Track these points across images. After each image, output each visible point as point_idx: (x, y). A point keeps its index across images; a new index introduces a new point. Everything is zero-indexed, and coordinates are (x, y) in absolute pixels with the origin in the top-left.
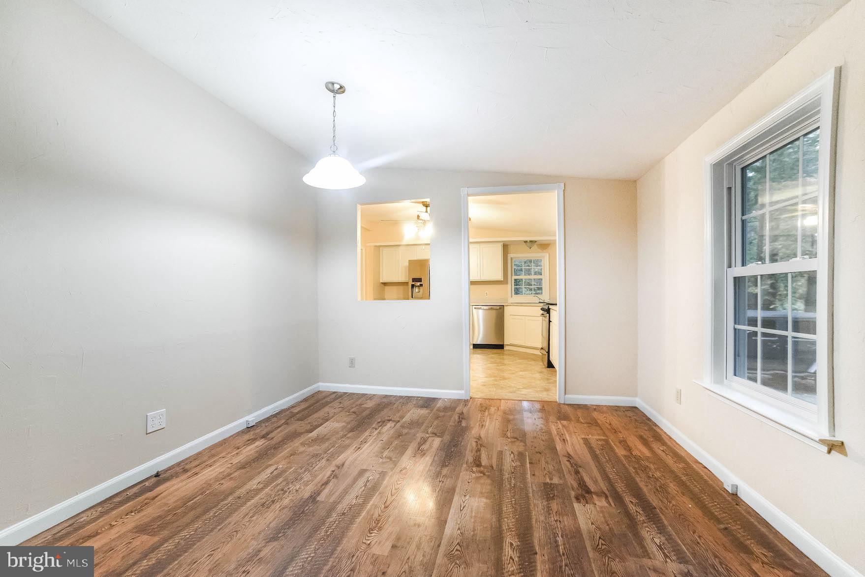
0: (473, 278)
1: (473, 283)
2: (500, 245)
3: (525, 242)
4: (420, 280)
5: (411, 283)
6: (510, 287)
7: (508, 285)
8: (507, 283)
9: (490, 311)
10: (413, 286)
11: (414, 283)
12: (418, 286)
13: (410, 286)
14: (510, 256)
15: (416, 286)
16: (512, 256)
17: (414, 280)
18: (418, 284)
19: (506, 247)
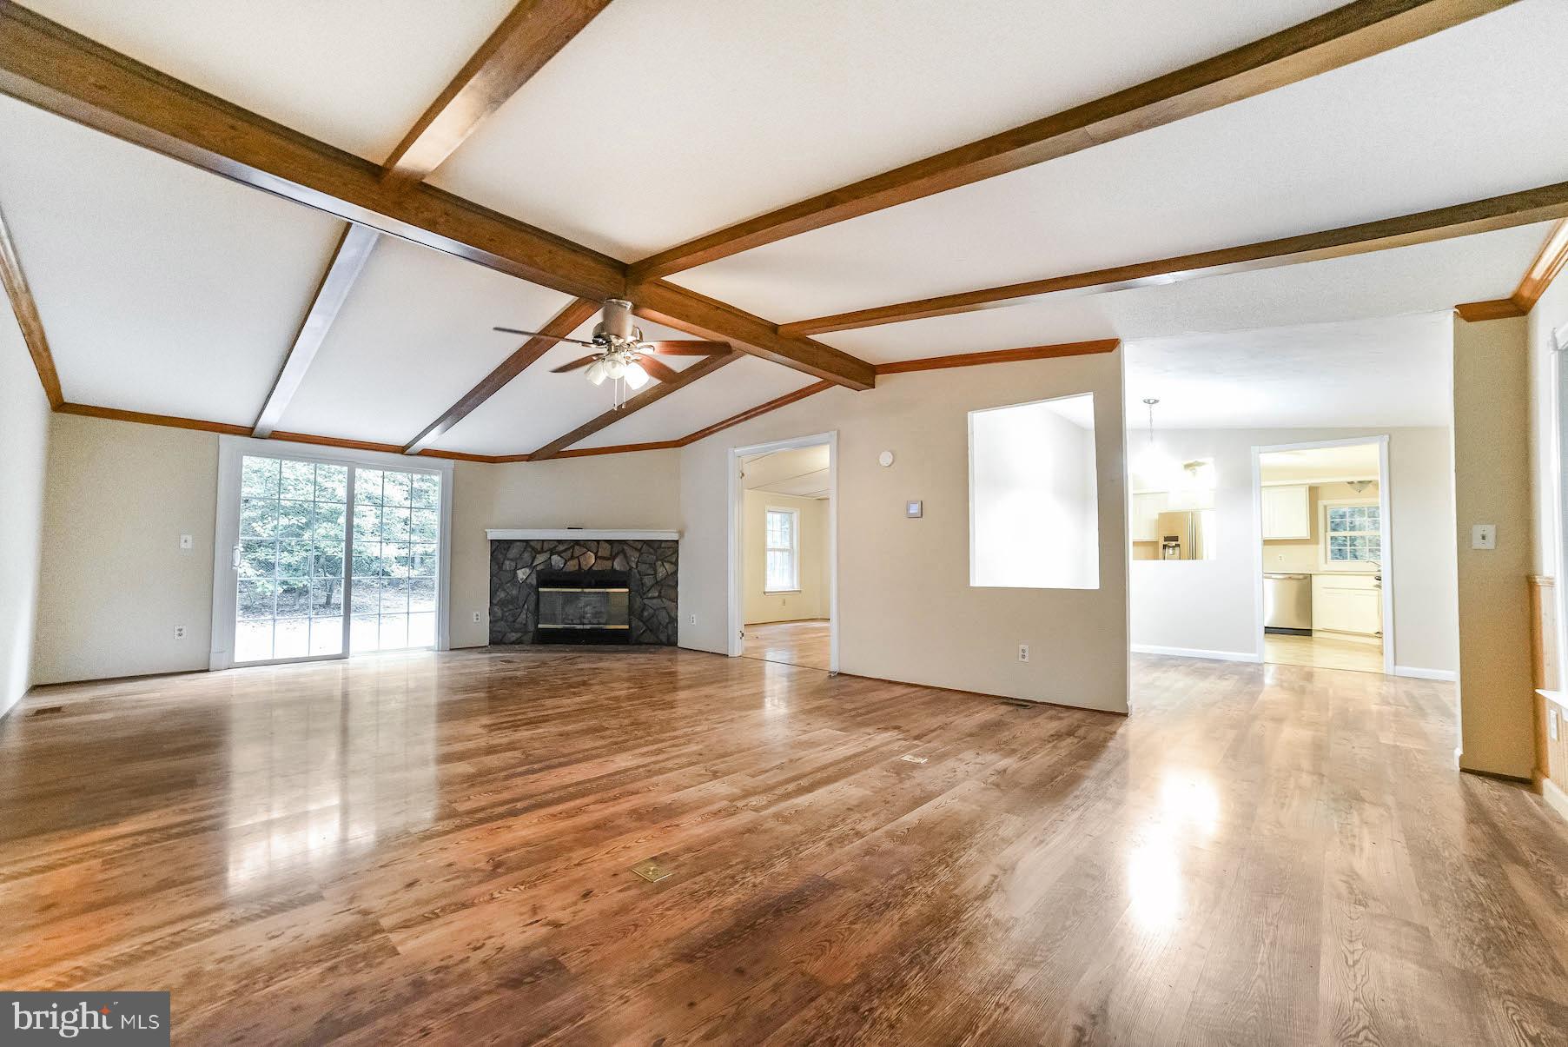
0: (1268, 536)
1: (1267, 542)
2: (1304, 489)
3: (1349, 483)
4: (1175, 539)
5: (1162, 542)
6: (1323, 548)
7: (1320, 546)
8: (1317, 543)
9: (1288, 582)
10: (1165, 546)
11: (1166, 543)
12: (1173, 547)
13: (1161, 547)
14: (1321, 504)
15: (1170, 547)
16: (1325, 504)
17: (1167, 539)
18: (1174, 543)
19: (1314, 491)
